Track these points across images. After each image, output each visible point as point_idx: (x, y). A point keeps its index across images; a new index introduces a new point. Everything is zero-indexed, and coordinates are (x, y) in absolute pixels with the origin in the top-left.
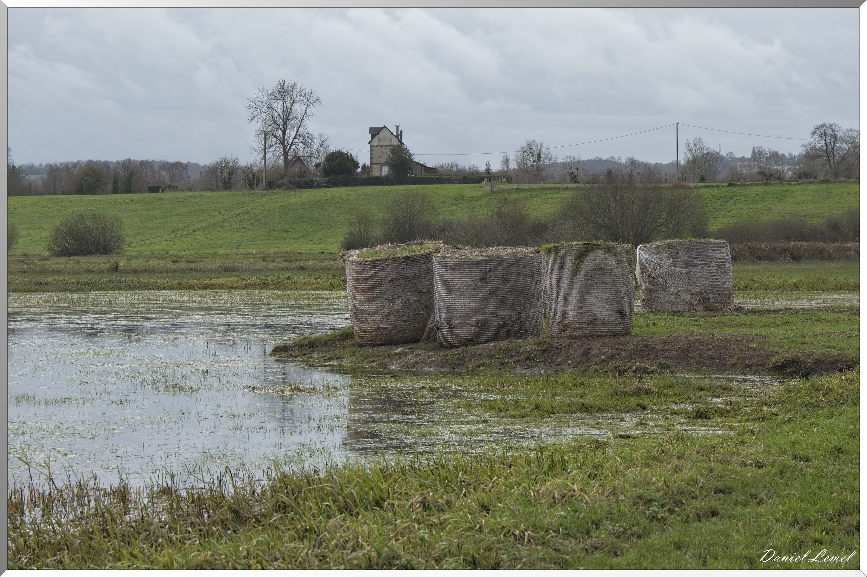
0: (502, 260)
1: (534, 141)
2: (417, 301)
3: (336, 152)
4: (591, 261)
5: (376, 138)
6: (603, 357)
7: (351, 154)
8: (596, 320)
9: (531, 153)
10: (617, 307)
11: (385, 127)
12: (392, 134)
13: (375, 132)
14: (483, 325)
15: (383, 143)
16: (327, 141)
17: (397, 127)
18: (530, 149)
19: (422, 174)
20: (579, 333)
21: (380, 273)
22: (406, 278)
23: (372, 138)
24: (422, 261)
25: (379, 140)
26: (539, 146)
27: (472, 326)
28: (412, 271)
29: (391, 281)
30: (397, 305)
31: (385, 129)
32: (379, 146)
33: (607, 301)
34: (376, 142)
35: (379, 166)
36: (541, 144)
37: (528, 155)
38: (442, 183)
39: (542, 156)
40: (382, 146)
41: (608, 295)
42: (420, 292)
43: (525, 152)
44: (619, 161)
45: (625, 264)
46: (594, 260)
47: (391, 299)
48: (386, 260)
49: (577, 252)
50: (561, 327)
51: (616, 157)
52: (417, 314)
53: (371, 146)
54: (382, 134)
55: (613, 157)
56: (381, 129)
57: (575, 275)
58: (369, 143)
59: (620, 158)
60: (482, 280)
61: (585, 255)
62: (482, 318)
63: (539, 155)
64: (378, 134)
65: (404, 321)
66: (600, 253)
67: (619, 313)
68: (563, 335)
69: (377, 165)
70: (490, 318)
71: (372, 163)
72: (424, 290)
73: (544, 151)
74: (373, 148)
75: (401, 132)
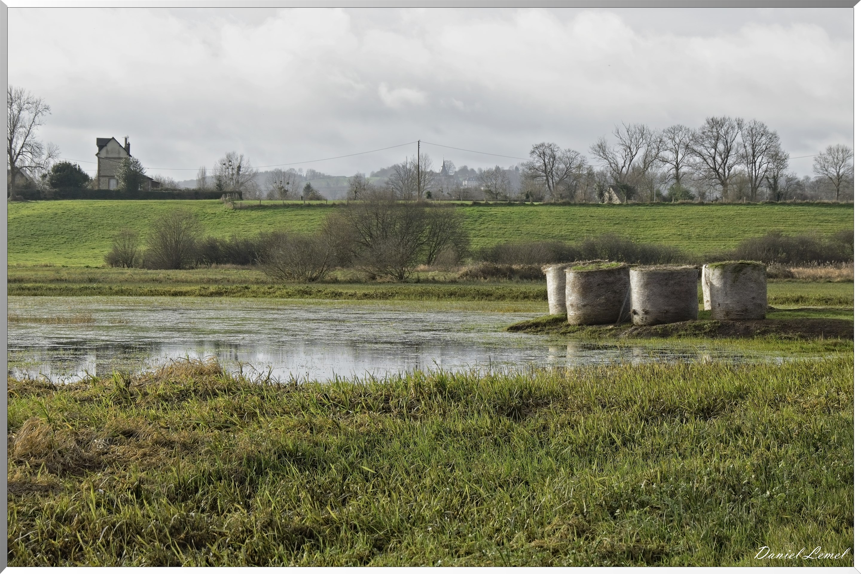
0: (678, 272)
1: (234, 153)
2: (614, 297)
3: (63, 164)
4: (744, 274)
5: (104, 150)
6: (758, 331)
7: (79, 166)
8: (747, 309)
9: (230, 165)
10: (759, 302)
11: (113, 138)
12: (120, 146)
13: (102, 143)
14: (667, 312)
15: (110, 156)
16: (57, 152)
17: (126, 139)
18: (230, 161)
19: (150, 188)
20: (738, 317)
21: (591, 280)
22: (607, 283)
23: (100, 150)
24: (617, 273)
25: (107, 152)
26: (239, 158)
27: (660, 312)
28: (611, 279)
29: (599, 285)
30: (602, 300)
31: (113, 141)
32: (106, 158)
33: (753, 298)
34: (103, 154)
35: (107, 179)
36: (242, 157)
37: (228, 168)
38: (174, 198)
39: (241, 169)
40: (110, 158)
41: (754, 295)
42: (615, 292)
43: (224, 164)
44: (299, 173)
45: (763, 276)
46: (746, 273)
47: (598, 296)
48: (596, 272)
49: (735, 268)
50: (724, 313)
51: (297, 169)
52: (614, 306)
53: (99, 158)
54: (110, 146)
55: (294, 169)
56: (108, 140)
57: (734, 282)
58: (97, 155)
59: (300, 170)
60: (666, 284)
61: (740, 270)
62: (666, 308)
63: (239, 167)
64: (106, 145)
65: (606, 310)
66: (749, 269)
67: (760, 306)
68: (726, 318)
69: (104, 178)
70: (671, 308)
71: (99, 175)
72: (618, 291)
73: (244, 164)
74: (101, 160)
75: (129, 144)
